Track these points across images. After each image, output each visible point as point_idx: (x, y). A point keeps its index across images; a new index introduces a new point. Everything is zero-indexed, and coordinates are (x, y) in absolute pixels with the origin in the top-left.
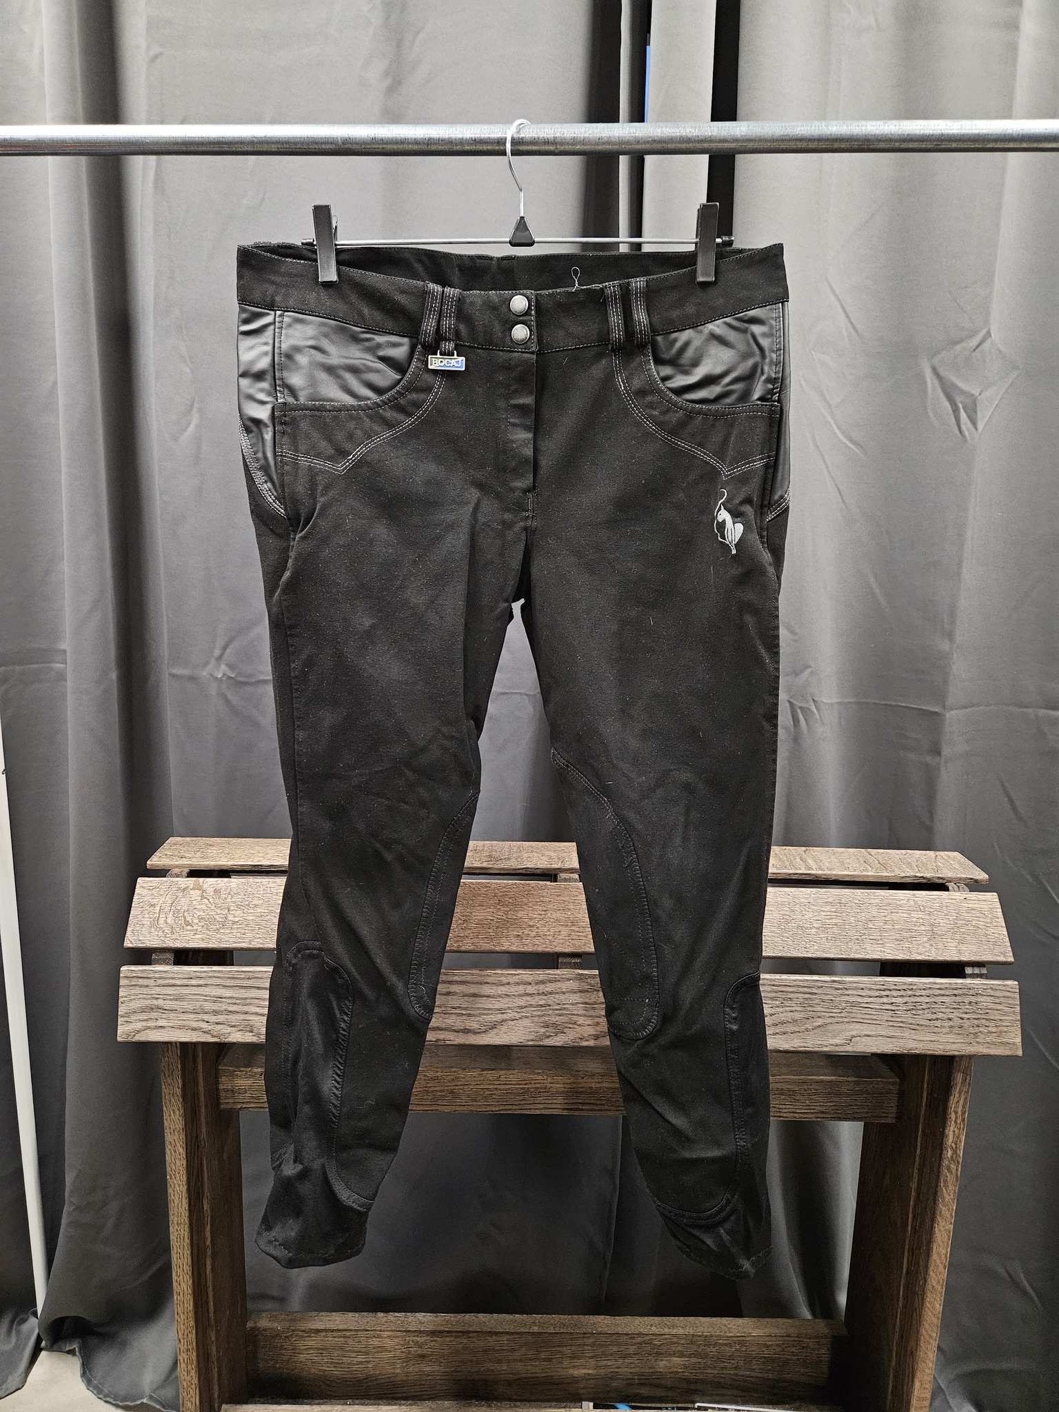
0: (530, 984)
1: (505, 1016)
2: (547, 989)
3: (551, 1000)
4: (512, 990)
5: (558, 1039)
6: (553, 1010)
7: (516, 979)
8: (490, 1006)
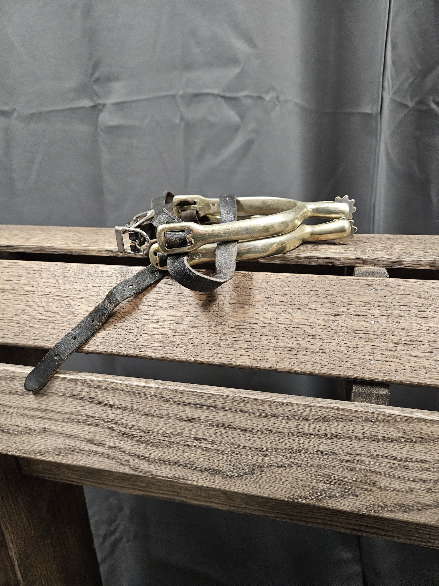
0: (306, 420)
1: (267, 460)
2: (332, 430)
3: (338, 446)
4: (278, 424)
5: (346, 503)
6: (340, 460)
7: (284, 410)
8: (247, 443)
